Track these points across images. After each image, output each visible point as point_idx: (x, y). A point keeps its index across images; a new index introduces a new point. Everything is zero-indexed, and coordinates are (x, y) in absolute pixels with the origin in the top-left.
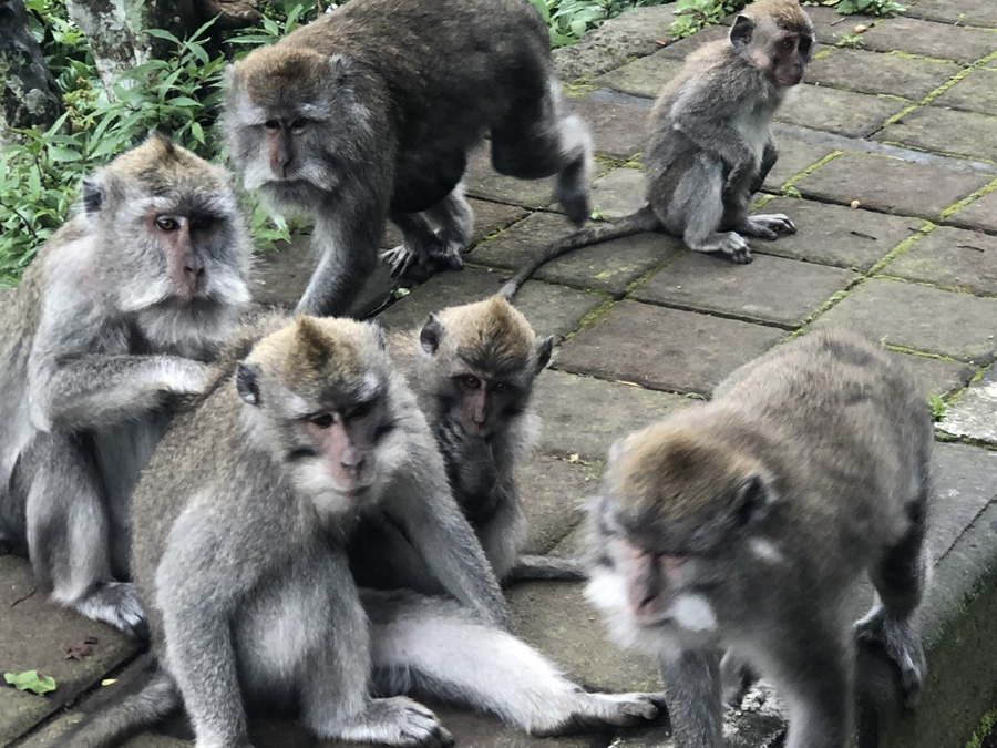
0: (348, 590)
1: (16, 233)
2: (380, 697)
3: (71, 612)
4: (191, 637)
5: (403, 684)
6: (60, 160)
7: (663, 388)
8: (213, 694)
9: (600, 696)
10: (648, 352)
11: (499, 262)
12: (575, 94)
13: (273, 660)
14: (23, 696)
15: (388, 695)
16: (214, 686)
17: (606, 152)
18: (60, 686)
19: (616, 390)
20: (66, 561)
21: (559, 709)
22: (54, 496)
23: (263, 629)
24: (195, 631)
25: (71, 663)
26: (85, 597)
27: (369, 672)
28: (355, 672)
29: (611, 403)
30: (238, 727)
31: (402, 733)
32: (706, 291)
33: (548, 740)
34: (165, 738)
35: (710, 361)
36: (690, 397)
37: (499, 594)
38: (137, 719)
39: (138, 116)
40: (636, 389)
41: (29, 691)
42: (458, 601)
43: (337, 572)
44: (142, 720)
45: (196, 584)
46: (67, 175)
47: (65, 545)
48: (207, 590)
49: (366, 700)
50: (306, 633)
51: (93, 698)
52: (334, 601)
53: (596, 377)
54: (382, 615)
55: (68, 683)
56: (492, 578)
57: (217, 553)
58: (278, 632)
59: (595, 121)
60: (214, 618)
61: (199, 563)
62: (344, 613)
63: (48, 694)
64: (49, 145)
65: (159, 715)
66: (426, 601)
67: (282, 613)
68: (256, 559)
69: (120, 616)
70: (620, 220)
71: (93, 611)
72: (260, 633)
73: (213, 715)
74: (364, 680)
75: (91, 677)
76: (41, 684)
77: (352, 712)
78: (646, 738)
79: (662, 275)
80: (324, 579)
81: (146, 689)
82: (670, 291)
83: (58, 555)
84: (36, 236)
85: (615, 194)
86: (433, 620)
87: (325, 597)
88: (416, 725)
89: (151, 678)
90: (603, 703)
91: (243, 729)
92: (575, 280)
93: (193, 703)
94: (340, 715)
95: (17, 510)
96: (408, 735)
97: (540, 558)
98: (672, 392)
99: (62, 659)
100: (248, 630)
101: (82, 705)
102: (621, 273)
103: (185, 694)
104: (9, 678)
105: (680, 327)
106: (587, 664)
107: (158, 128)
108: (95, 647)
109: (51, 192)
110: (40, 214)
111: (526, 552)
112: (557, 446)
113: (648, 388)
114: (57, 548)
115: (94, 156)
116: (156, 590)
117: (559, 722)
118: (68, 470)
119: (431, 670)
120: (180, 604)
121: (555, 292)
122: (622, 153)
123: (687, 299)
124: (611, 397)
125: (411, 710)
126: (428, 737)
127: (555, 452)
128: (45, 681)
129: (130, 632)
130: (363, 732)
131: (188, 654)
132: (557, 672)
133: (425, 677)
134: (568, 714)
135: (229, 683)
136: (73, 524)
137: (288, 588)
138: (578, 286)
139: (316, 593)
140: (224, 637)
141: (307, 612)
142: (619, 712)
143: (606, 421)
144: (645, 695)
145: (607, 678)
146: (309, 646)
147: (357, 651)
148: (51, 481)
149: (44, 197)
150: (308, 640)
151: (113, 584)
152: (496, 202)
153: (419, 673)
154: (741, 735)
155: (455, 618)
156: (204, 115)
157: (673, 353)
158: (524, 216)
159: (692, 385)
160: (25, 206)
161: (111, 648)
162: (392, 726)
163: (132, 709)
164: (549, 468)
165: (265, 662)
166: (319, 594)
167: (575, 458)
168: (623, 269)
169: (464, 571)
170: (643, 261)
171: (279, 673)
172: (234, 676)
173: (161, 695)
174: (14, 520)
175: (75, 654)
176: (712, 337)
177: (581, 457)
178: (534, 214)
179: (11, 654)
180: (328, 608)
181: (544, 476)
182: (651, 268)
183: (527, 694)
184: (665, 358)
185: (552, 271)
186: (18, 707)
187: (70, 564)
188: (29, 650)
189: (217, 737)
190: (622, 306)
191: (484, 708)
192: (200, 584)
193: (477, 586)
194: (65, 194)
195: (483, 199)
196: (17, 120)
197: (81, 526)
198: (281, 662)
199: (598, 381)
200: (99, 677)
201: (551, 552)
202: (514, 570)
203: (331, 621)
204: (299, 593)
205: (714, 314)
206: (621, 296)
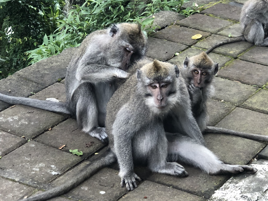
0: (163, 133)
1: (72, 33)
2: (169, 162)
3: (87, 135)
4: (121, 143)
5: (176, 158)
6: (84, 14)
7: (247, 83)
8: (125, 158)
9: (228, 165)
10: (243, 73)
11: (203, 47)
12: (225, 3)
13: (142, 151)
14: (74, 156)
15: (171, 162)
16: (126, 156)
17: (233, 19)
18: (84, 154)
19: (234, 83)
20: (87, 121)
21: (217, 168)
22: (84, 103)
23: (140, 142)
24: (122, 141)
25: (87, 148)
26: (91, 131)
27: (167, 155)
28: (163, 155)
29: (232, 87)
30: (132, 168)
31: (175, 172)
32: (259, 58)
33: (214, 176)
34: (111, 169)
35: (260, 77)
36: (254, 86)
37: (202, 136)
38: (104, 164)
39: (106, 3)
40: (239, 83)
41: (75, 154)
42: (191, 138)
43: (160, 128)
44: (106, 164)
45: (124, 128)
46: (86, 18)
47: (86, 117)
48: (126, 130)
49: (165, 162)
50: (151, 144)
51: (93, 157)
52: (159, 136)
53: (229, 79)
54: (171, 140)
55: (86, 153)
56: (200, 132)
57: (129, 121)
58: (144, 143)
59: (230, 11)
60: (128, 138)
61: (124, 123)
62: (161, 139)
63: (80, 156)
64: (82, 10)
65: (110, 163)
66: (183, 136)
67: (145, 138)
68: (140, 123)
69: (100, 136)
70: (236, 37)
71: (93, 135)
72: (139, 143)
73: (125, 164)
74: (165, 157)
75: (92, 152)
76: (79, 153)
77: (162, 166)
78: (240, 177)
79: (247, 53)
80: (157, 130)
81: (107, 156)
82: (249, 57)
83: (84, 119)
84: (78, 34)
85: (235, 31)
86: (185, 142)
87: (157, 134)
88: (179, 170)
89: (108, 153)
90: (229, 167)
91: (133, 168)
92: (224, 53)
93: (120, 161)
94: (158, 166)
95: (74, 106)
96: (176, 172)
97: (212, 127)
98: (249, 85)
99: (84, 147)
100: (136, 142)
101: (89, 159)
102: (236, 52)
103: (118, 158)
104: (70, 151)
105: (252, 67)
106: (224, 156)
107: (111, 7)
108: (93, 144)
109: (82, 22)
110: (79, 28)
111: (209, 125)
112: (218, 98)
113: (243, 83)
114: (84, 117)
115: (94, 13)
116: (112, 129)
117: (217, 171)
118: (88, 96)
119: (183, 155)
120: (119, 134)
121: (218, 56)
122: (237, 19)
123: (253, 60)
124: (233, 85)
125: (177, 166)
126: (182, 173)
127: (217, 99)
128: (80, 152)
129: (103, 141)
130: (164, 171)
131: (120, 147)
132: (217, 158)
133: (181, 157)
134: (219, 170)
135: (130, 156)
136: (89, 111)
137: (147, 132)
138: (224, 55)
139: (154, 134)
140: (130, 143)
141: (152, 138)
142: (233, 169)
143: (231, 91)
144: (241, 166)
145: (230, 160)
146: (152, 147)
147: (164, 150)
148: (83, 99)
149: (80, 24)
150: (151, 146)
151: (99, 128)
152: (203, 31)
153: (180, 156)
154: (266, 178)
155: (190, 142)
156: (124, 4)
157: (249, 74)
158: (211, 35)
159: (254, 83)
160: (75, 26)
161: (97, 145)
162: (172, 170)
163: (103, 161)
164: (215, 103)
165: (140, 151)
166: (155, 134)
167: (222, 101)
168: (237, 51)
169: (193, 130)
170: (242, 49)
171: (143, 154)
172: (131, 154)
173: (111, 158)
174: (73, 109)
175: (88, 146)
176: (260, 71)
177: (224, 101)
178: (213, 35)
179: (71, 145)
180: (157, 138)
181: (214, 105)
182: (244, 51)
183: (209, 164)
184: (247, 75)
185: (217, 50)
186: (73, 159)
187: (88, 121)
188: (76, 144)
189: (125, 170)
190: (236, 61)
191: (197, 166)
192: (124, 129)
193: (197, 134)
194: (86, 23)
195: (199, 30)
196: (72, 3)
197: (91, 111)
198: (144, 152)
199: (229, 81)
200: (94, 152)
201: (216, 126)
202: (205, 130)
203: (158, 141)
204: (150, 133)
205: (261, 64)
206: (236, 58)
